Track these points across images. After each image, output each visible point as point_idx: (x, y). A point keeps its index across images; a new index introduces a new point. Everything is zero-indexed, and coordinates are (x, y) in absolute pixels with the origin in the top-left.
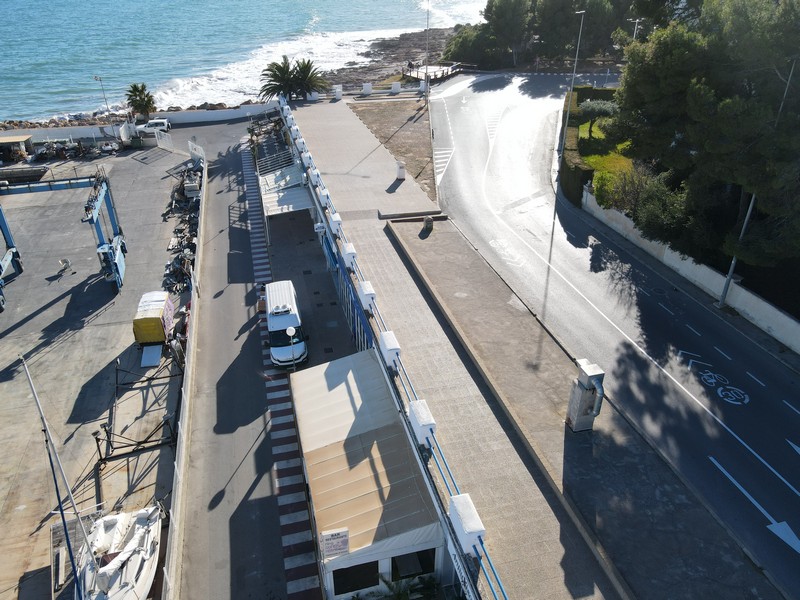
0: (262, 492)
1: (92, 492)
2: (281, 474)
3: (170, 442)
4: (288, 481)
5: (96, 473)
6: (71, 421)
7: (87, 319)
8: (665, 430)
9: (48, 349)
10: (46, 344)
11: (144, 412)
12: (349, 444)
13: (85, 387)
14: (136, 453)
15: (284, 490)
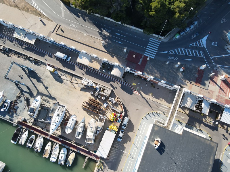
0: (85, 71)
1: (74, 84)
2: (84, 68)
3: (73, 75)
4: (86, 68)
5: (72, 83)
6: (62, 83)
7: (39, 77)
8: (108, 40)
9: (44, 83)
10: (42, 83)
11: (66, 76)
12: (90, 62)
13: (56, 81)
14: (72, 79)
15: (86, 69)
